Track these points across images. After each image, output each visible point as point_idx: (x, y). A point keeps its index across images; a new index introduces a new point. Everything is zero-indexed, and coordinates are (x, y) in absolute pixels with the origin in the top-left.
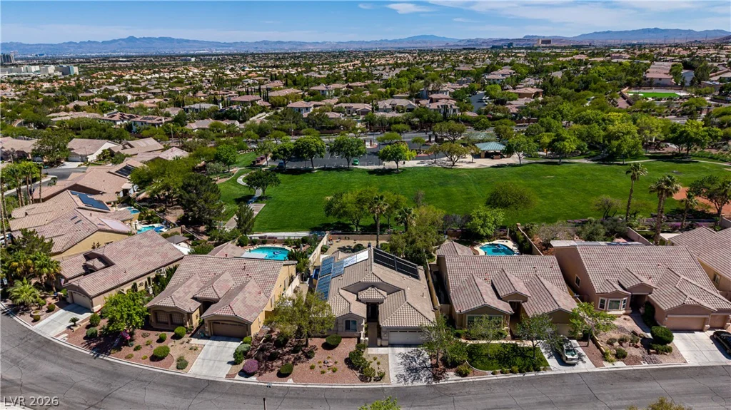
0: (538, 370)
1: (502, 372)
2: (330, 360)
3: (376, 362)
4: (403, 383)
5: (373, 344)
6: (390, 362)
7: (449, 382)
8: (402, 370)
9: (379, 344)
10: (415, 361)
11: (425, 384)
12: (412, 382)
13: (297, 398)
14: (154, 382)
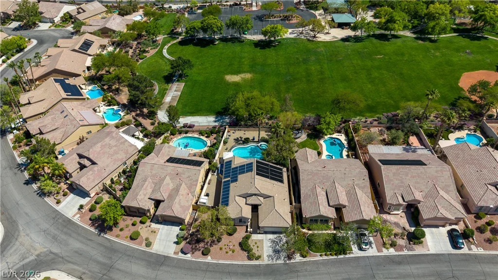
0: (346, 254)
1: (326, 255)
2: (231, 244)
3: (256, 245)
4: (271, 261)
5: (255, 232)
6: (264, 245)
7: (296, 261)
8: (270, 252)
9: (258, 232)
10: (278, 245)
11: (283, 262)
12: (276, 261)
13: (214, 271)
14: (135, 257)
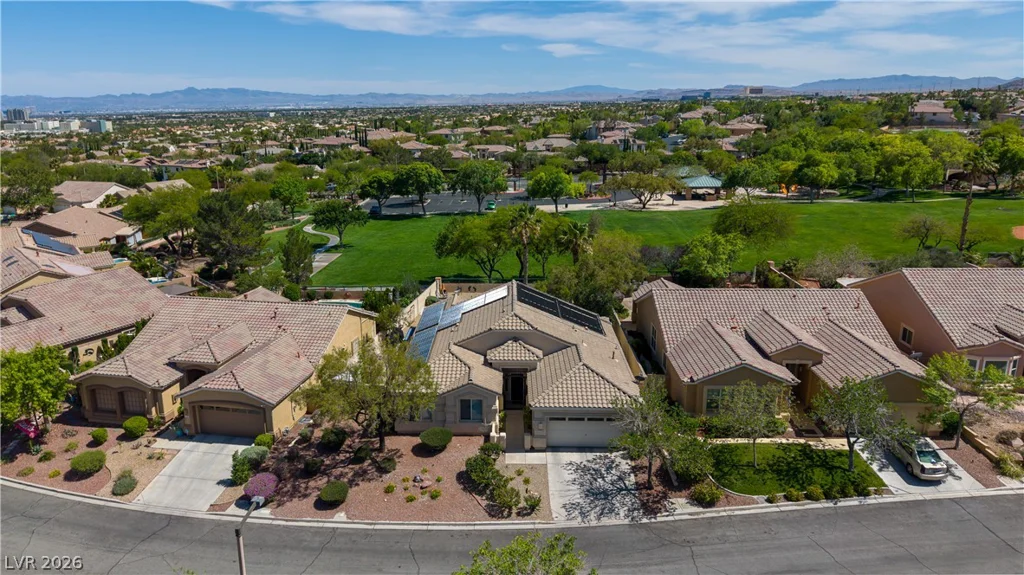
0: (867, 494)
1: (788, 498)
2: (427, 476)
3: (520, 479)
4: (579, 519)
5: (516, 446)
6: (550, 478)
7: (677, 518)
8: (576, 495)
9: (527, 446)
10: (603, 478)
11: (627, 521)
12: (599, 519)
13: (350, 551)
14: (57, 521)
